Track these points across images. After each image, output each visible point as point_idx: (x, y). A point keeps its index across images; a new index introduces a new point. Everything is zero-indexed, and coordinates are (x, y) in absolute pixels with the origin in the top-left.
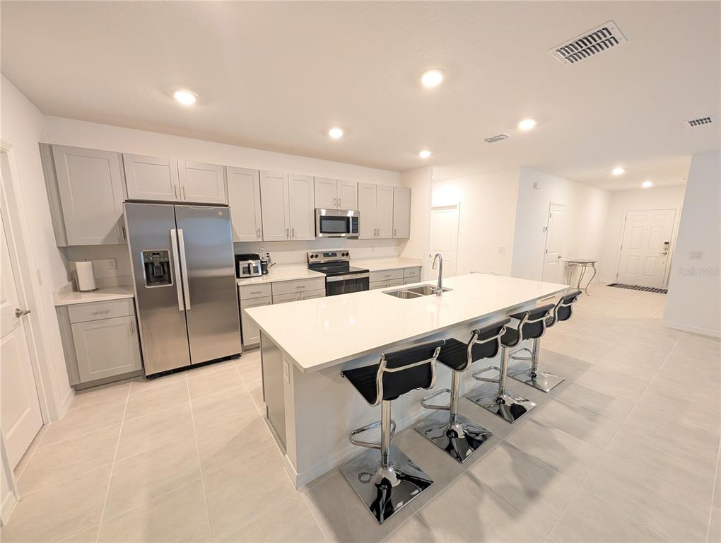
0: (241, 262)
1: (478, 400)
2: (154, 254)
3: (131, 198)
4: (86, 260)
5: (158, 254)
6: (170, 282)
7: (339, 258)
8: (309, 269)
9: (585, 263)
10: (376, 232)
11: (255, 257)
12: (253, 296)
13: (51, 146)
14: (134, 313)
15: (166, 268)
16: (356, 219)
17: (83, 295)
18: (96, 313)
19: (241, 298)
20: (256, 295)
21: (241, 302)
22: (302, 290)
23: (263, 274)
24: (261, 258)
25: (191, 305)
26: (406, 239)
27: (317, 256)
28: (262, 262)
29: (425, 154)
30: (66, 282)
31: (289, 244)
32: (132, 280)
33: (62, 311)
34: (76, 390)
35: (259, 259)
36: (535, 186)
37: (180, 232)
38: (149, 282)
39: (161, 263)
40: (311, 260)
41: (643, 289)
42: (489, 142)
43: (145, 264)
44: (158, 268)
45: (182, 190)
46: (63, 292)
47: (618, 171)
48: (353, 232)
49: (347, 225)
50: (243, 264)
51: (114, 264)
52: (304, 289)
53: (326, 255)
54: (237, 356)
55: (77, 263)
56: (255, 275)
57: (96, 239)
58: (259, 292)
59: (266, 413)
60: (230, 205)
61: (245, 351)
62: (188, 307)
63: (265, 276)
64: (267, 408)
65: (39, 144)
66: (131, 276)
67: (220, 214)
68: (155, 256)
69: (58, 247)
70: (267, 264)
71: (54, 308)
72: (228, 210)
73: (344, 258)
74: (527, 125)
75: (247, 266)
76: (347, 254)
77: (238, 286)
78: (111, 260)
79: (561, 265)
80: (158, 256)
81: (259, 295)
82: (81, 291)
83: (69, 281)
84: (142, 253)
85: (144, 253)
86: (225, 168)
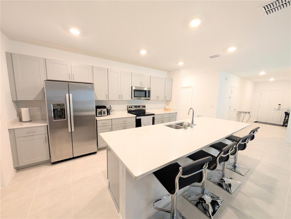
0: (97, 109)
1: (210, 179)
2: (58, 105)
3: (48, 79)
4: (26, 107)
5: (60, 105)
6: (65, 118)
7: (141, 108)
8: (128, 113)
9: (245, 112)
10: (158, 97)
11: (104, 107)
12: (103, 125)
13: (11, 54)
14: (47, 133)
15: (63, 112)
16: (149, 91)
17: (24, 124)
18: (28, 133)
19: (98, 126)
20: (105, 125)
21: (98, 128)
22: (125, 122)
23: (107, 115)
24: (107, 108)
25: (74, 129)
26: (170, 101)
27: (132, 107)
28: (107, 109)
29: (181, 64)
30: (16, 117)
31: (120, 101)
32: (47, 117)
33: (12, 131)
34: (17, 170)
35: (106, 108)
36: (226, 79)
37: (71, 95)
38: (55, 118)
39: (61, 109)
40: (129, 109)
41: (269, 124)
42: (211, 58)
43: (53, 109)
44: (59, 111)
45: (72, 76)
46: (13, 122)
47: (262, 73)
48: (148, 97)
49: (145, 94)
50: (99, 110)
51: (40, 109)
52: (126, 122)
53: (136, 107)
54: (95, 153)
55: (22, 108)
56: (104, 115)
57: (31, 97)
58: (106, 123)
59: (108, 185)
60: (94, 84)
61: (99, 150)
62: (73, 130)
63: (108, 116)
64: (109, 183)
65: (6, 52)
66: (46, 115)
67: (90, 87)
68: (58, 106)
69: (12, 101)
70: (110, 111)
71: (8, 130)
72: (93, 86)
73: (144, 108)
74: (232, 49)
75: (100, 111)
76: (145, 107)
77: (97, 121)
78: (39, 107)
79: (236, 113)
80: (59, 106)
81: (106, 125)
82: (23, 122)
83: (18, 117)
84: (52, 105)
85: (53, 104)
86: (93, 67)
